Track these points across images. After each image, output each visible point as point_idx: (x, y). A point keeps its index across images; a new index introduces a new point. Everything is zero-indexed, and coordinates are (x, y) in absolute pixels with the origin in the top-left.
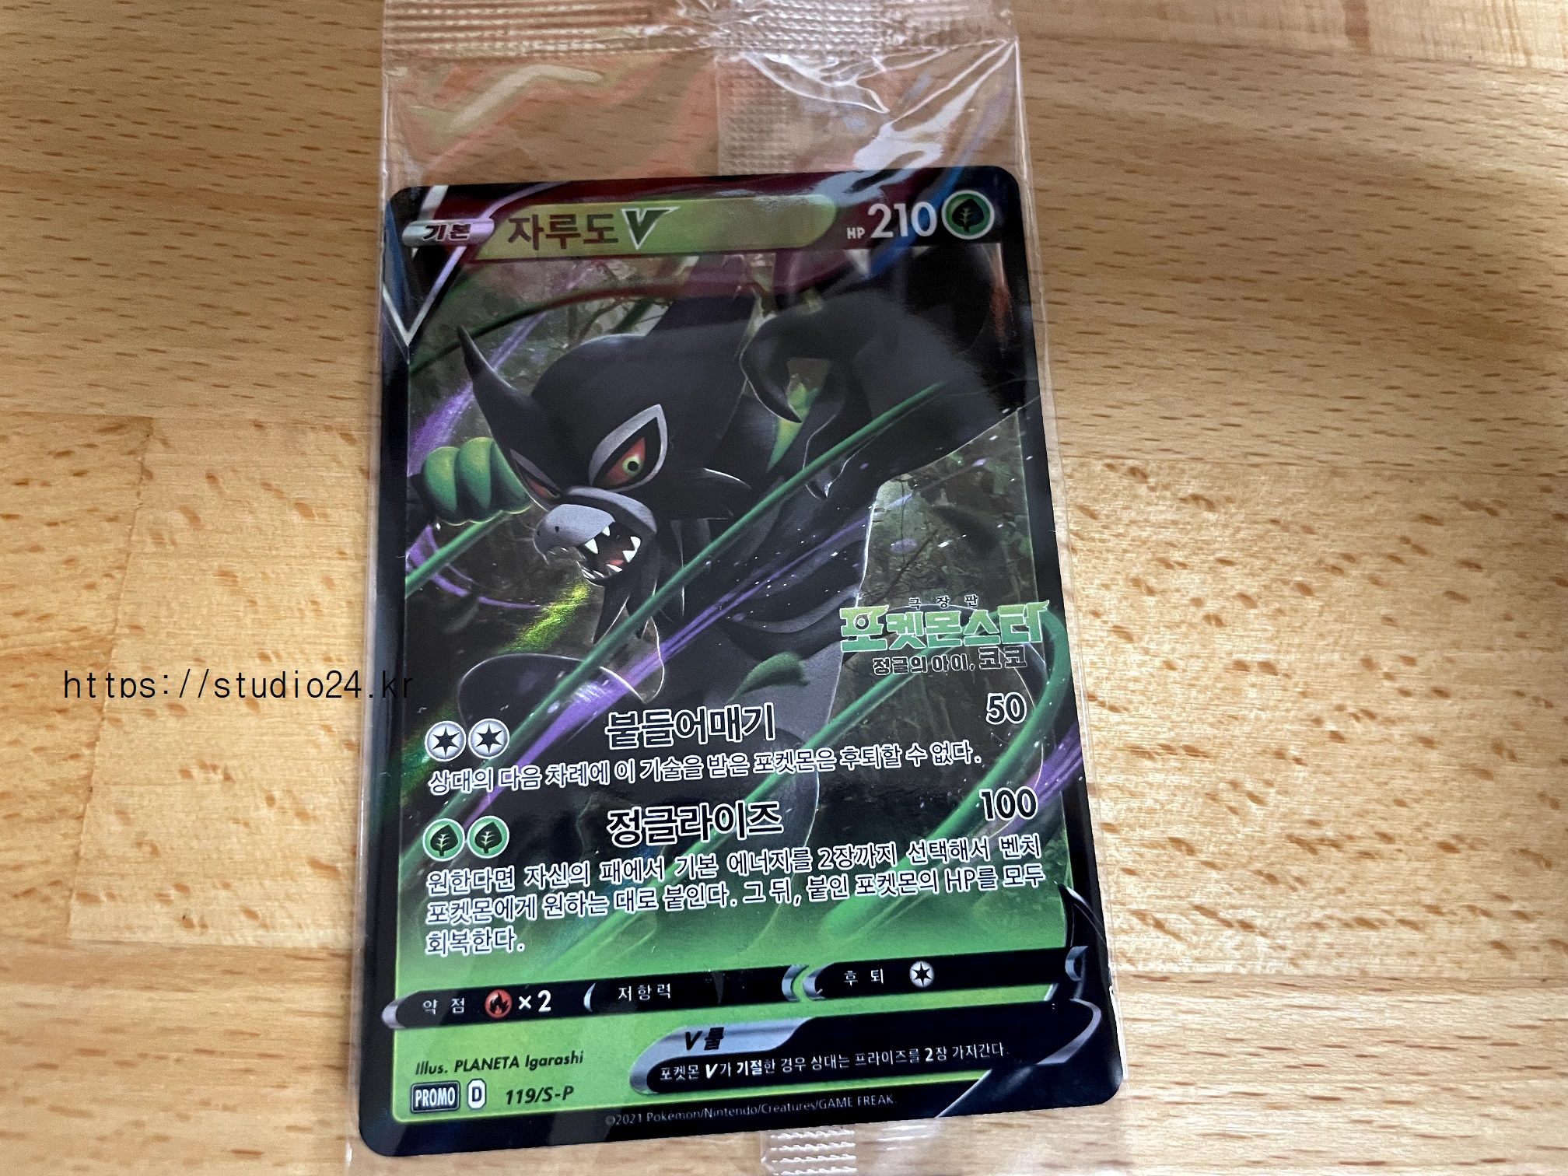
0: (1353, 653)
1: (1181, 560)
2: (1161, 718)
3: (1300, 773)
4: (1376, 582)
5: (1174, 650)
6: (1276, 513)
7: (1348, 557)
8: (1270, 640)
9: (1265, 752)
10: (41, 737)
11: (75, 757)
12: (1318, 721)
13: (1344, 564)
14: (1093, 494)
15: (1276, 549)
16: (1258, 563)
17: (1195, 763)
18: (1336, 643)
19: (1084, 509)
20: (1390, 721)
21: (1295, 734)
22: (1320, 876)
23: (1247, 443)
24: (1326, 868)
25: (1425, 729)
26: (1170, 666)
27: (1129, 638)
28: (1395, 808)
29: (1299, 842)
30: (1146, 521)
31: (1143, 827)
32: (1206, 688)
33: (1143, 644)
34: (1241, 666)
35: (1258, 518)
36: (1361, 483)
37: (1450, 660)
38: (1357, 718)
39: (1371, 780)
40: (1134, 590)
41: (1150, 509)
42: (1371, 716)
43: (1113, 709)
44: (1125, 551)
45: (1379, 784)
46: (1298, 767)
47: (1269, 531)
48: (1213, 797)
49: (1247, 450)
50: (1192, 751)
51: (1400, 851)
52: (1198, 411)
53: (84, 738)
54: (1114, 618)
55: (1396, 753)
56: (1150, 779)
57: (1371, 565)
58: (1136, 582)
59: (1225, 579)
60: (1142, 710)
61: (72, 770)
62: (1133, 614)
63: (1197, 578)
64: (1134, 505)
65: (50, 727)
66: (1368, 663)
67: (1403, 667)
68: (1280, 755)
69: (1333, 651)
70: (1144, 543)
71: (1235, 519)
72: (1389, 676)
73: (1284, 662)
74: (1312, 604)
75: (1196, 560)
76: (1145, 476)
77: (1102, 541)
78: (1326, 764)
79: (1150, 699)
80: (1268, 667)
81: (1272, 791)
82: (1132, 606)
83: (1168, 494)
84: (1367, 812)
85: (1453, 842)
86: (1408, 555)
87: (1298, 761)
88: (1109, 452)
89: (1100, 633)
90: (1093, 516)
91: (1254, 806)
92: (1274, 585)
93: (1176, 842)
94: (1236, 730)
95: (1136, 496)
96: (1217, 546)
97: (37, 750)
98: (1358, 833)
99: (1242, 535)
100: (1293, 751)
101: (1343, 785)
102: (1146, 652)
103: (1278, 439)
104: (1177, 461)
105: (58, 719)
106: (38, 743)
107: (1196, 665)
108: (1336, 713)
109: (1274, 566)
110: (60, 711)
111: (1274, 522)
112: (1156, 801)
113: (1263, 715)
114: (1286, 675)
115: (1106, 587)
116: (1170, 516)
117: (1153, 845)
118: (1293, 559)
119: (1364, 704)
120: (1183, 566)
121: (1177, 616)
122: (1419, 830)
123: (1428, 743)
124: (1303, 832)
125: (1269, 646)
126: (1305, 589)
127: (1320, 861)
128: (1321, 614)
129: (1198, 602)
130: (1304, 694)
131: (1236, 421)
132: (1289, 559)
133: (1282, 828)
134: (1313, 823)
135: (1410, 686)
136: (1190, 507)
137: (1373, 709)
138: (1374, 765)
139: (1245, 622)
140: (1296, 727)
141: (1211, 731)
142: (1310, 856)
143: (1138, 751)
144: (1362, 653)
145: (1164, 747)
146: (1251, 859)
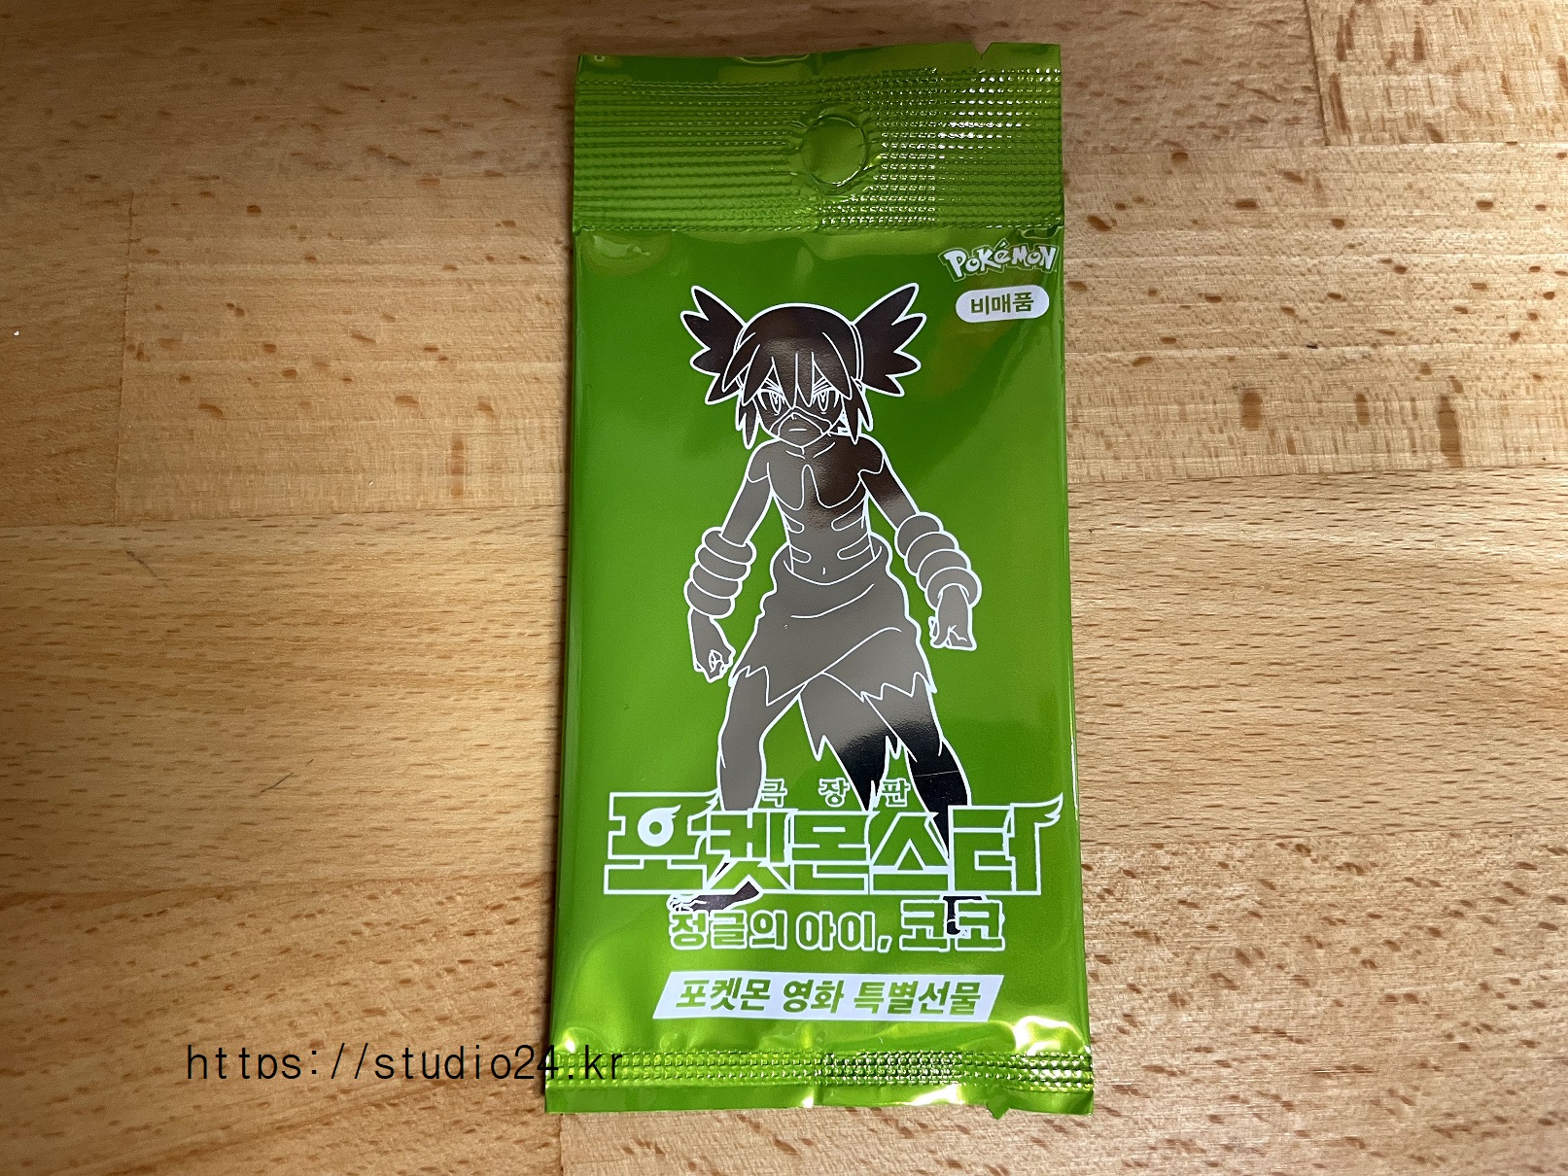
0: (1473, 980)
1: (1341, 917)
2: (1335, 1045)
3: (1439, 1078)
4: (1487, 920)
5: (1340, 991)
6: (1410, 872)
7: (1465, 903)
8: (1411, 976)
9: (1412, 1065)
10: (520, 1132)
11: (546, 1145)
12: (1450, 1037)
13: (1463, 909)
14: (1270, 869)
15: (1412, 901)
16: (1399, 914)
17: (1362, 1078)
18: (1460, 973)
19: (1264, 882)
20: (1503, 1031)
21: (1435, 1048)
22: (1455, 1154)
23: (1384, 816)
24: (1460, 1148)
25: (1528, 1035)
26: (1339, 1004)
27: (1306, 984)
28: (1508, 1096)
29: (1440, 1131)
30: (1312, 888)
31: (1327, 1131)
32: (1366, 1018)
33: (1318, 988)
34: (1391, 998)
35: (1397, 878)
36: (1472, 841)
37: (1545, 978)
38: (1478, 1031)
39: (1489, 1077)
40: (1308, 945)
41: (1314, 877)
42: (1488, 1028)
43: (1299, 1041)
44: (1298, 914)
45: (1496, 1080)
46: (1438, 1073)
47: (1406, 887)
48: (1377, 1103)
49: (1385, 822)
50: (1359, 1069)
51: (1511, 1128)
52: (1344, 792)
53: (550, 1130)
54: (1294, 969)
55: (1507, 1055)
56: (1330, 1093)
57: (1484, 908)
58: (1309, 939)
59: (1374, 930)
60: (1320, 1040)
61: (545, 1156)
62: (1309, 966)
63: (1353, 930)
64: (1302, 876)
65: (524, 1123)
66: (1485, 987)
67: (1510, 987)
68: (1423, 1065)
69: (1459, 980)
70: (1312, 905)
71: (1380, 880)
72: (1501, 996)
73: (1422, 991)
74: (1440, 943)
75: (1352, 916)
76: (1309, 851)
77: (1281, 907)
78: (1458, 1069)
79: (1326, 1031)
80: (1411, 998)
81: (1419, 1093)
82: (1306, 958)
83: (1327, 864)
84: (1488, 1102)
85: (1550, 1117)
86: (1510, 896)
87: (1436, 1068)
88: (1279, 833)
89: (1285, 982)
90: (1272, 887)
91: (1407, 1107)
92: (1412, 931)
93: (1351, 1140)
94: (1390, 1049)
95: (1303, 868)
96: (1367, 903)
97: (517, 1142)
98: (1482, 1118)
99: (1386, 891)
100: (1433, 1062)
101: (1470, 1084)
102: (1320, 994)
103: (1408, 810)
104: (1332, 836)
105: (528, 1117)
106: (518, 1137)
107: (1357, 1001)
108: (1463, 1029)
109: (1411, 916)
110: (531, 1111)
111: (1409, 880)
112: (1335, 1110)
113: (1410, 1036)
114: (1425, 1003)
115: (1286, 944)
116: (1332, 882)
117: (1335, 1143)
118: (1424, 908)
119: (1483, 1020)
120: (1343, 921)
121: (1340, 963)
122: (1524, 1111)
123: (1530, 1044)
124: (1442, 1122)
125: (1412, 981)
126: (1435, 932)
127: (1455, 1143)
128: (1448, 950)
129: (1355, 950)
130: (1438, 1016)
131: (1374, 798)
132: (1422, 910)
133: (1427, 1121)
134: (1450, 1115)
135: (1514, 1001)
136: (1344, 874)
137: (1489, 1023)
138: (1492, 1066)
139: (1393, 963)
140: (1435, 1043)
141: (1370, 1052)
142: (1448, 1140)
143: (1319, 1074)
144: (1480, 980)
145: (1338, 1068)
146: (1406, 1147)
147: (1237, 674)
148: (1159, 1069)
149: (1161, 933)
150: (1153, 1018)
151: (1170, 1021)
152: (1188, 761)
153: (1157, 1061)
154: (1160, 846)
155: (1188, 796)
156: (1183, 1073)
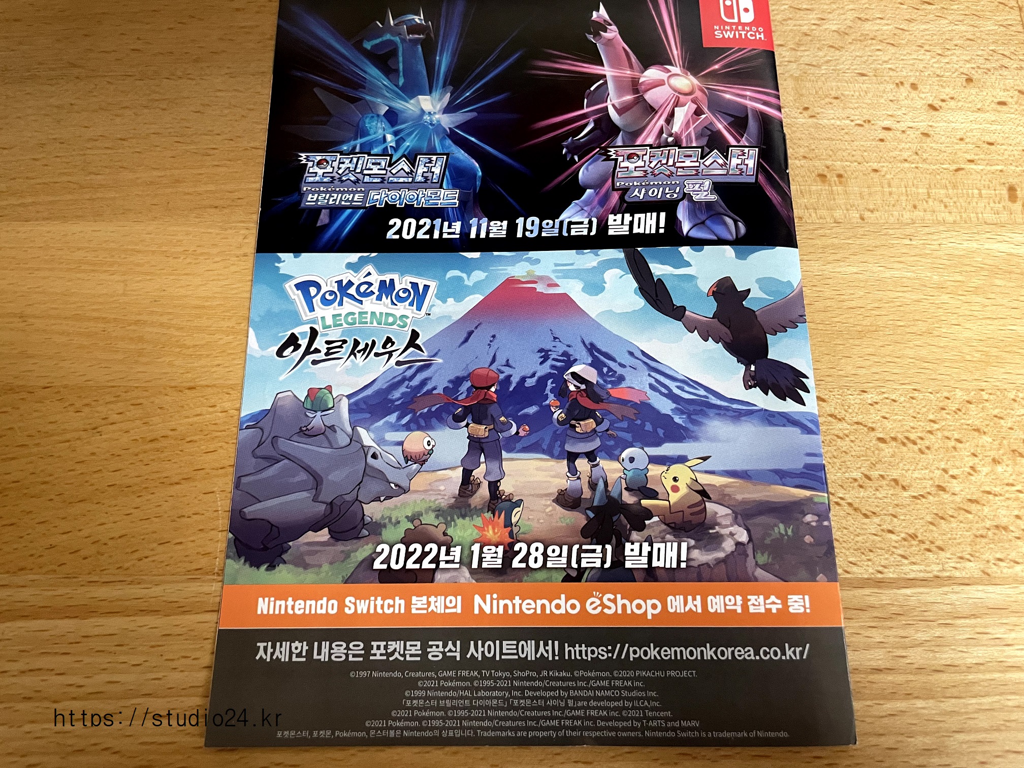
147: (1015, 313)
148: (989, 493)
149: (986, 430)
150: (984, 469)
151: (992, 471)
152: (994, 351)
153: (988, 489)
154: (983, 390)
155: (995, 368)
156: (1001, 495)
